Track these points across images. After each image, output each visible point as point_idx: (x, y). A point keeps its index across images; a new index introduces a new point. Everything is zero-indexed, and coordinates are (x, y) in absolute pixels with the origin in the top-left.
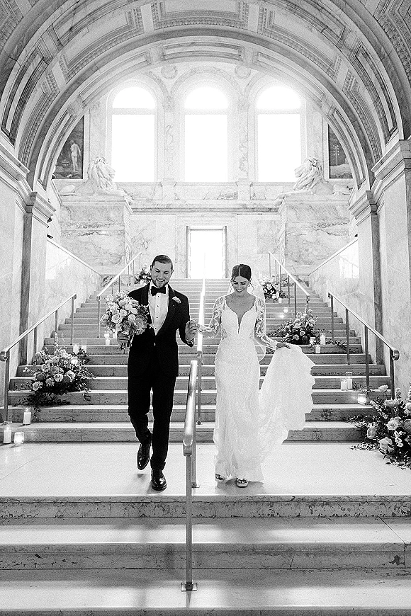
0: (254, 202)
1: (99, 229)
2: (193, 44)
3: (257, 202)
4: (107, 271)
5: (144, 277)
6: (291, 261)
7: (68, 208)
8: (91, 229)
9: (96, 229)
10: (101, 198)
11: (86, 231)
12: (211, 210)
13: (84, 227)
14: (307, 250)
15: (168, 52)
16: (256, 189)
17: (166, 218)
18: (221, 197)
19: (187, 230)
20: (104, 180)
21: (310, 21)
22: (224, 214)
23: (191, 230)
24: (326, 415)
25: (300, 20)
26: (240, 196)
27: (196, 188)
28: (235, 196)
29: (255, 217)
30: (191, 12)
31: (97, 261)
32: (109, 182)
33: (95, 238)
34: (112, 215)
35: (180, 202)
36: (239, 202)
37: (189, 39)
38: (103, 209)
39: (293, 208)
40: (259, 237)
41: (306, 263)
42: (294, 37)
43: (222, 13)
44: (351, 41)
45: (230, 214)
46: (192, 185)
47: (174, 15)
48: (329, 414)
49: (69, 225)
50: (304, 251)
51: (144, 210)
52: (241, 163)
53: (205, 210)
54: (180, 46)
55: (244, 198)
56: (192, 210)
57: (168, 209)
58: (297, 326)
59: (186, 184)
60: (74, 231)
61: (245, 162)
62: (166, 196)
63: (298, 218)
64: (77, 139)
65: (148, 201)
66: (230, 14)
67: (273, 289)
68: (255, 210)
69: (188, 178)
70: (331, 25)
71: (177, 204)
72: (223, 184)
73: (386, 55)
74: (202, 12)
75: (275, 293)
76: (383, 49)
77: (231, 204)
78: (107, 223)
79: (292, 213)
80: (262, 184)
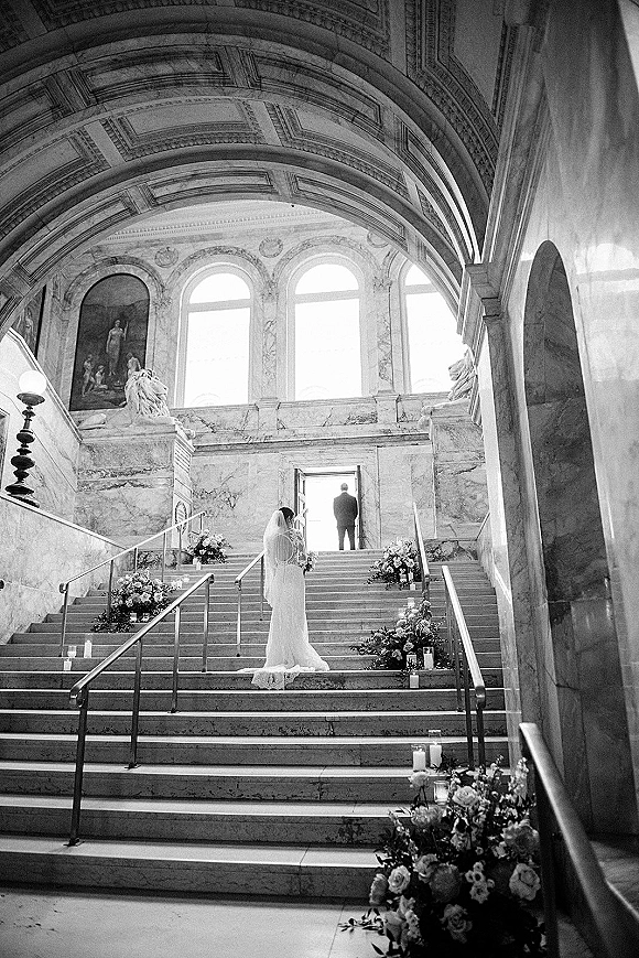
0: (403, 425)
1: (134, 477)
2: (195, 176)
3: (409, 426)
4: (143, 543)
5: (202, 552)
6: (447, 517)
7: (90, 448)
8: (123, 477)
9: (129, 478)
10: (140, 430)
11: (114, 481)
12: (335, 442)
13: (112, 476)
14: (474, 498)
15: (158, 193)
16: (406, 406)
17: (263, 458)
18: (350, 421)
19: (297, 476)
20: (147, 403)
21: (332, 108)
22: (355, 447)
23: (306, 475)
24: (351, 833)
25: (318, 109)
26: (381, 417)
27: (311, 409)
28: (374, 419)
29: (408, 449)
30: (176, 130)
31: (128, 528)
32: (155, 405)
33: (129, 492)
34: (155, 455)
35: (285, 432)
36: (380, 426)
37: (185, 170)
38: (144, 446)
39: (446, 428)
40: (415, 482)
41: (473, 518)
42: (337, 144)
43: (224, 125)
44: (390, 125)
45: (367, 447)
46: (305, 404)
47: (151, 136)
48: (355, 828)
49: (90, 473)
50: (468, 499)
51: (231, 448)
52: (382, 367)
53: (326, 442)
54: (174, 181)
55: (387, 420)
56: (305, 444)
57: (266, 445)
58: (400, 632)
59: (296, 404)
60: (97, 482)
61: (387, 366)
62: (264, 423)
63: (456, 446)
64: (137, 351)
65: (237, 433)
66: (234, 124)
67: (404, 566)
68: (406, 438)
69: (301, 395)
70: (361, 107)
71: (282, 435)
72: (352, 401)
73: (441, 133)
74: (194, 127)
75: (406, 573)
76: (434, 126)
77: (367, 430)
78: (147, 467)
79: (444, 437)
80: (416, 397)
